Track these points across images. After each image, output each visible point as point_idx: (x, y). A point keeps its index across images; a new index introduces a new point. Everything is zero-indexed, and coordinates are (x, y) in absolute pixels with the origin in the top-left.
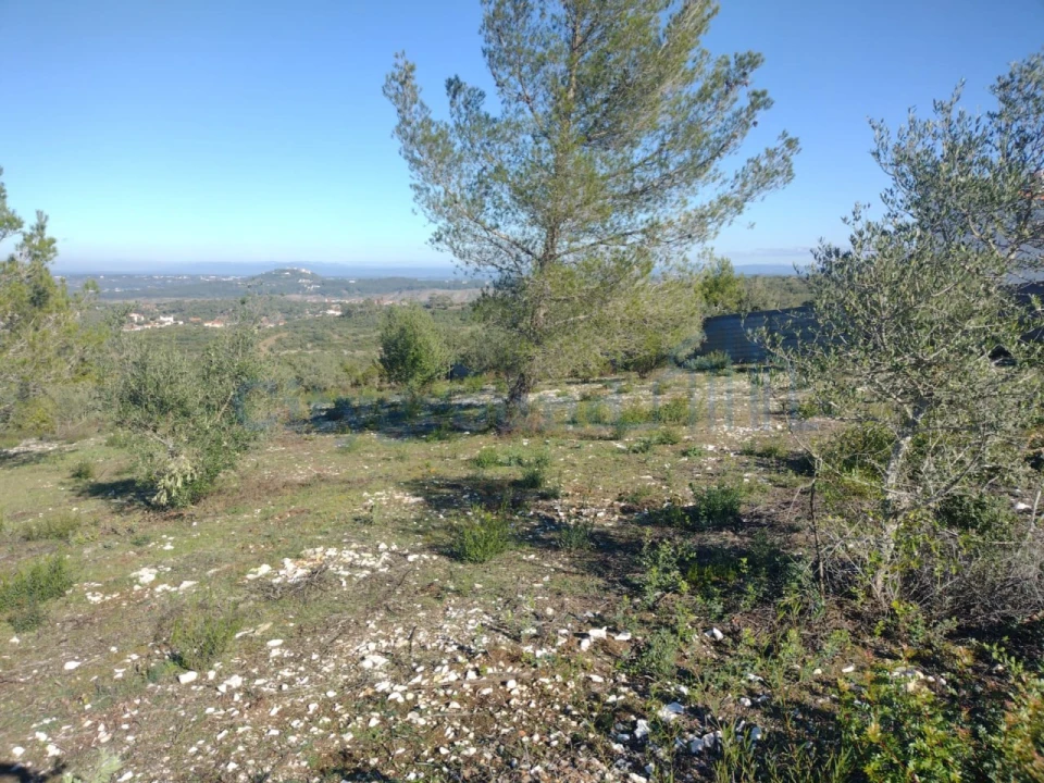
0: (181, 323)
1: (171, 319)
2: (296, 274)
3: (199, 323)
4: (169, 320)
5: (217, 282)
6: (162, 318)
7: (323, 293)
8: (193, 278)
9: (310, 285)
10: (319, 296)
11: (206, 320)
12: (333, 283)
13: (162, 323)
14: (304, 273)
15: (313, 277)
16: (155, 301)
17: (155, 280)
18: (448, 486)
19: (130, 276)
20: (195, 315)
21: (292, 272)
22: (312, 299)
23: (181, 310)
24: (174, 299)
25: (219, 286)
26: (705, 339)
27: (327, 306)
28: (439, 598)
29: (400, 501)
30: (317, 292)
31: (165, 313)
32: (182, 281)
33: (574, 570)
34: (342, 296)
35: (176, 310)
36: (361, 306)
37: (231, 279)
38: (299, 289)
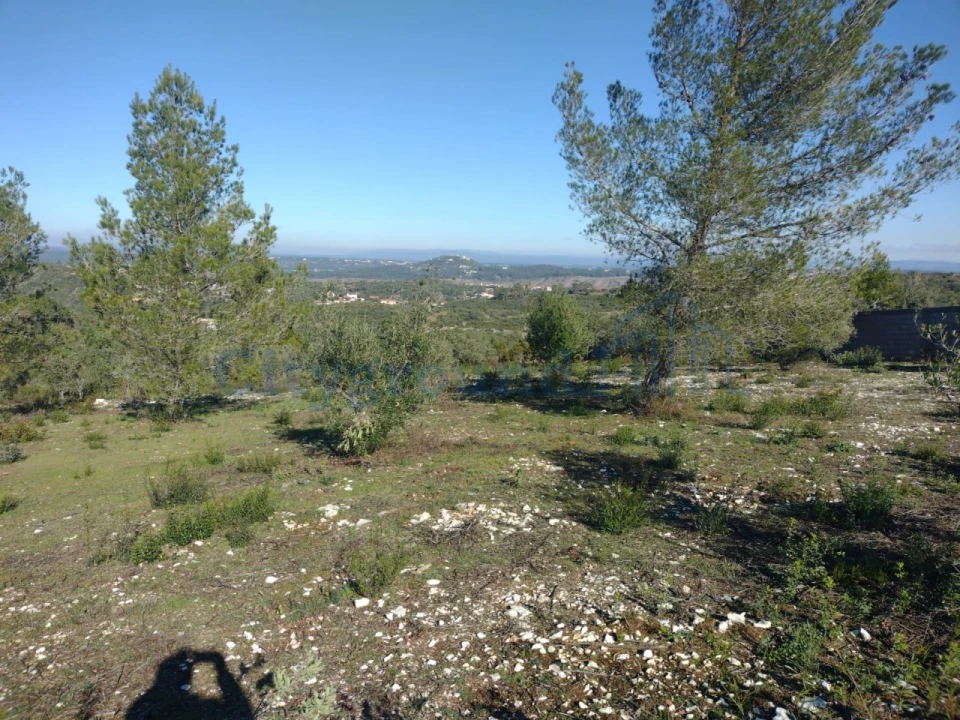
0: (363, 300)
1: (355, 296)
2: (458, 260)
3: (376, 300)
4: (354, 297)
5: (394, 266)
6: (348, 295)
7: (478, 277)
8: (375, 262)
9: (469, 270)
10: (476, 280)
11: (382, 298)
12: (488, 269)
13: (348, 299)
14: (465, 260)
15: (472, 263)
16: (344, 280)
17: (345, 263)
18: (586, 459)
19: (326, 259)
20: (374, 293)
21: (455, 258)
22: (470, 283)
23: (364, 289)
24: (358, 280)
25: (396, 270)
26: (855, 333)
27: (482, 290)
28: (578, 562)
29: (542, 469)
30: (474, 277)
31: (351, 291)
32: (367, 264)
33: (711, 552)
34: (494, 280)
35: (360, 289)
36: (511, 291)
37: (405, 263)
38: (460, 273)
